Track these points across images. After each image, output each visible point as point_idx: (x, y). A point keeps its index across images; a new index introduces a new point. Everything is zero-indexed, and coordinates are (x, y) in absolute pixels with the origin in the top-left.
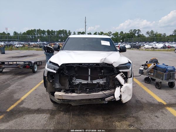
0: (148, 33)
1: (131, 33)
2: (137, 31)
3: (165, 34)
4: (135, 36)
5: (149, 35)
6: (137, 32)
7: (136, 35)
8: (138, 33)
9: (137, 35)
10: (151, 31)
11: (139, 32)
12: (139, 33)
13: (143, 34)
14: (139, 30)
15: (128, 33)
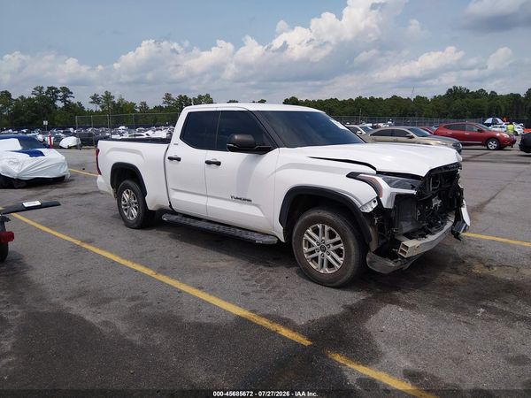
0: (95, 99)
1: (41, 98)
2: (59, 92)
3: (145, 104)
4: (56, 107)
5: (102, 107)
6: (61, 94)
7: (60, 104)
8: (64, 100)
9: (63, 104)
10: (104, 95)
11: (65, 96)
12: (68, 99)
13: (79, 103)
14: (65, 90)
15: (30, 99)
